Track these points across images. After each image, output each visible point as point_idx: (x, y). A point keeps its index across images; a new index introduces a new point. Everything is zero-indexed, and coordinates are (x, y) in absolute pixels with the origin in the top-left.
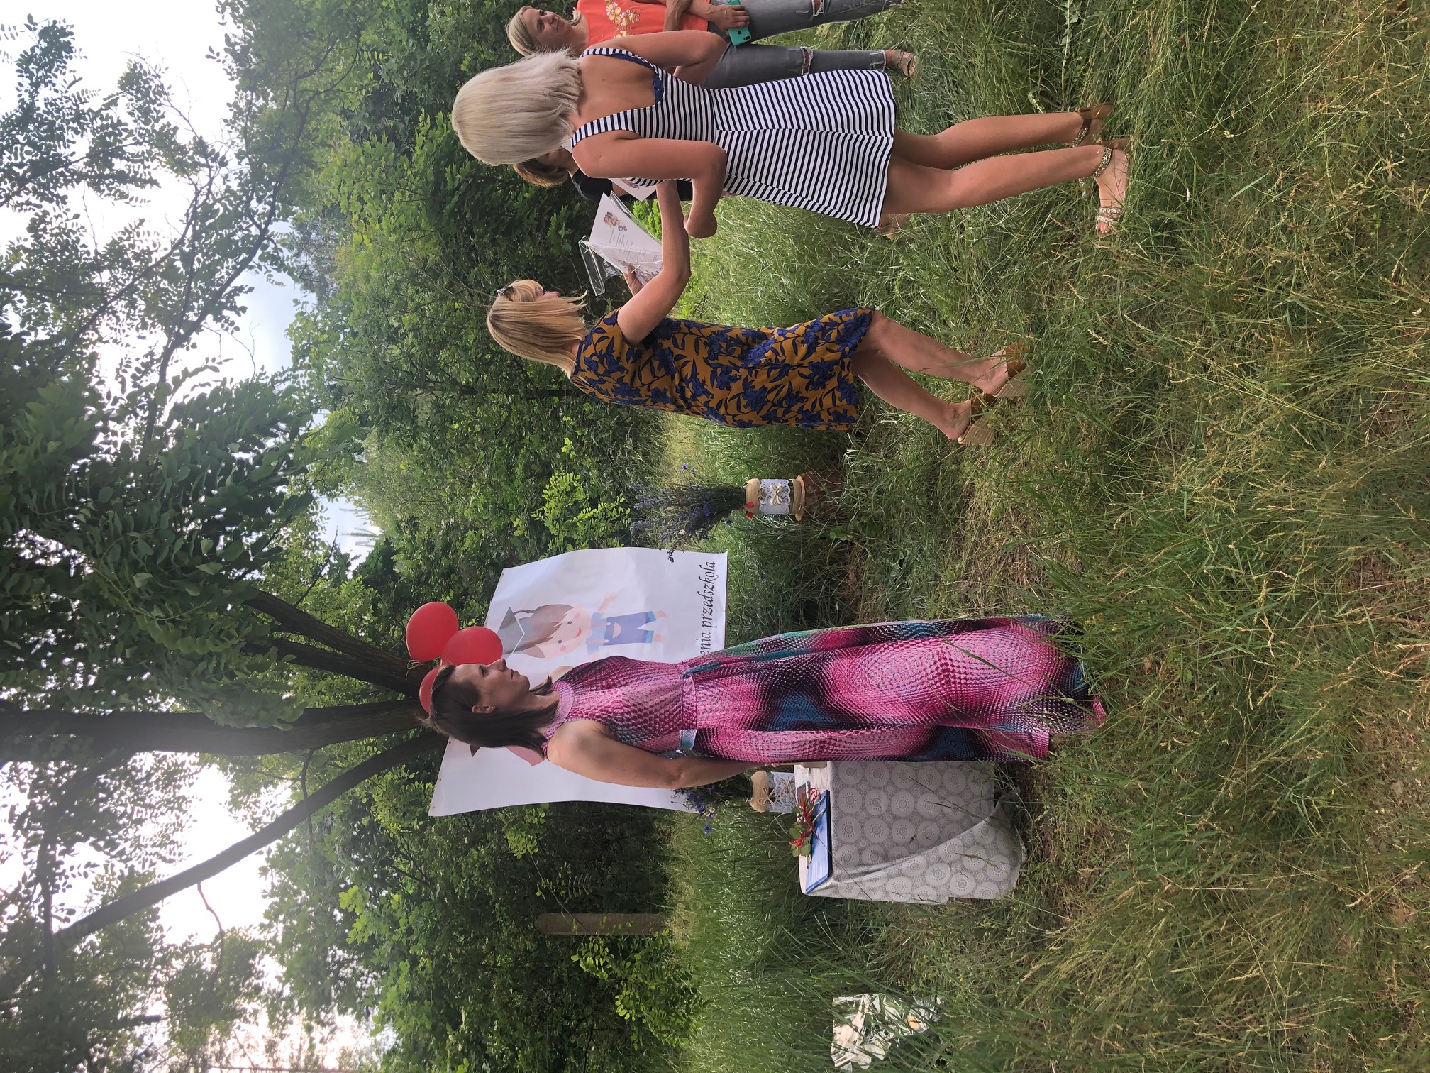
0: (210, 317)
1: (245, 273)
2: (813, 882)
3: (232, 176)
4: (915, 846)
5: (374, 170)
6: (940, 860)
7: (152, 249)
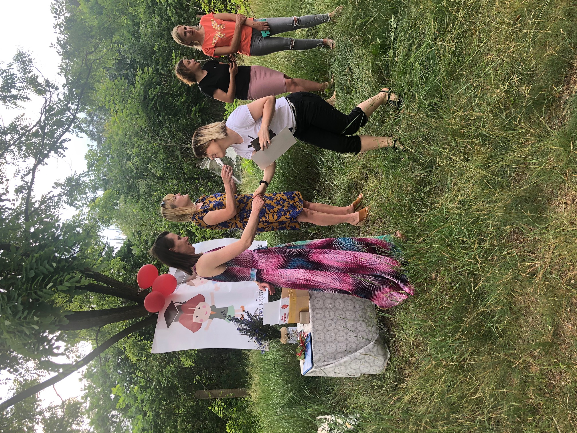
0: (53, 152)
1: (67, 133)
2: (306, 370)
3: (60, 94)
4: (346, 352)
5: (119, 91)
6: (356, 358)
7: (28, 125)
